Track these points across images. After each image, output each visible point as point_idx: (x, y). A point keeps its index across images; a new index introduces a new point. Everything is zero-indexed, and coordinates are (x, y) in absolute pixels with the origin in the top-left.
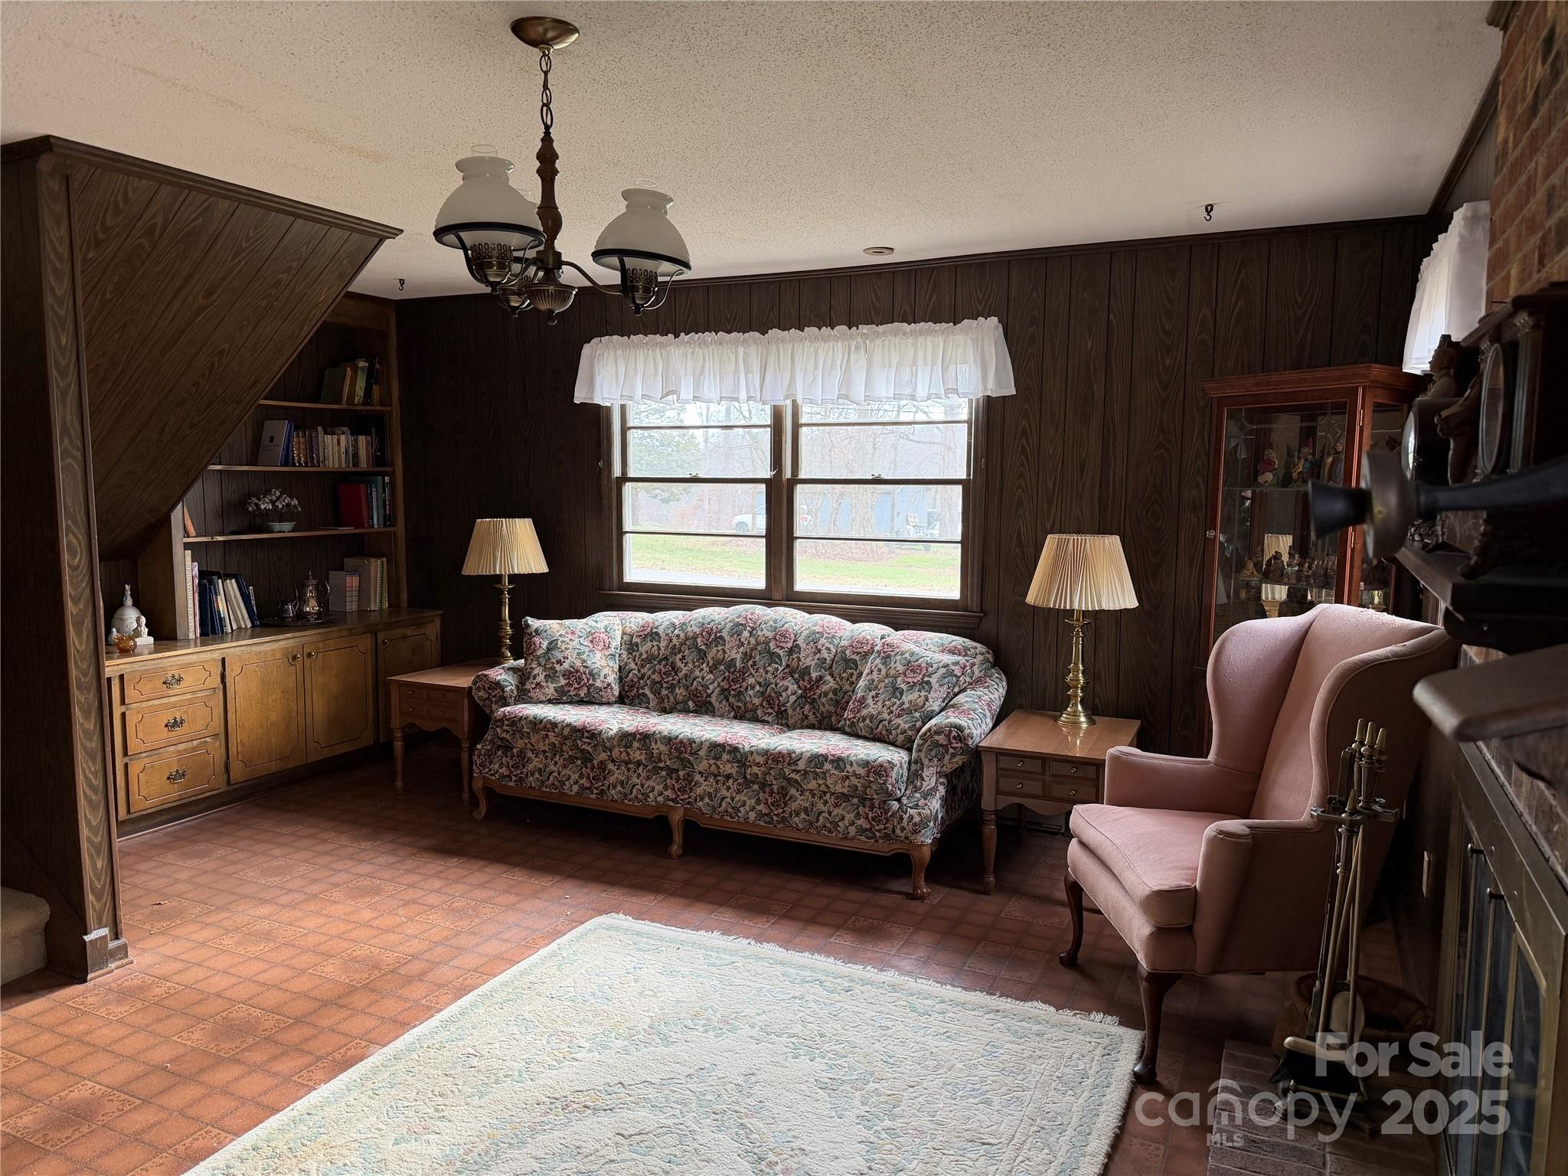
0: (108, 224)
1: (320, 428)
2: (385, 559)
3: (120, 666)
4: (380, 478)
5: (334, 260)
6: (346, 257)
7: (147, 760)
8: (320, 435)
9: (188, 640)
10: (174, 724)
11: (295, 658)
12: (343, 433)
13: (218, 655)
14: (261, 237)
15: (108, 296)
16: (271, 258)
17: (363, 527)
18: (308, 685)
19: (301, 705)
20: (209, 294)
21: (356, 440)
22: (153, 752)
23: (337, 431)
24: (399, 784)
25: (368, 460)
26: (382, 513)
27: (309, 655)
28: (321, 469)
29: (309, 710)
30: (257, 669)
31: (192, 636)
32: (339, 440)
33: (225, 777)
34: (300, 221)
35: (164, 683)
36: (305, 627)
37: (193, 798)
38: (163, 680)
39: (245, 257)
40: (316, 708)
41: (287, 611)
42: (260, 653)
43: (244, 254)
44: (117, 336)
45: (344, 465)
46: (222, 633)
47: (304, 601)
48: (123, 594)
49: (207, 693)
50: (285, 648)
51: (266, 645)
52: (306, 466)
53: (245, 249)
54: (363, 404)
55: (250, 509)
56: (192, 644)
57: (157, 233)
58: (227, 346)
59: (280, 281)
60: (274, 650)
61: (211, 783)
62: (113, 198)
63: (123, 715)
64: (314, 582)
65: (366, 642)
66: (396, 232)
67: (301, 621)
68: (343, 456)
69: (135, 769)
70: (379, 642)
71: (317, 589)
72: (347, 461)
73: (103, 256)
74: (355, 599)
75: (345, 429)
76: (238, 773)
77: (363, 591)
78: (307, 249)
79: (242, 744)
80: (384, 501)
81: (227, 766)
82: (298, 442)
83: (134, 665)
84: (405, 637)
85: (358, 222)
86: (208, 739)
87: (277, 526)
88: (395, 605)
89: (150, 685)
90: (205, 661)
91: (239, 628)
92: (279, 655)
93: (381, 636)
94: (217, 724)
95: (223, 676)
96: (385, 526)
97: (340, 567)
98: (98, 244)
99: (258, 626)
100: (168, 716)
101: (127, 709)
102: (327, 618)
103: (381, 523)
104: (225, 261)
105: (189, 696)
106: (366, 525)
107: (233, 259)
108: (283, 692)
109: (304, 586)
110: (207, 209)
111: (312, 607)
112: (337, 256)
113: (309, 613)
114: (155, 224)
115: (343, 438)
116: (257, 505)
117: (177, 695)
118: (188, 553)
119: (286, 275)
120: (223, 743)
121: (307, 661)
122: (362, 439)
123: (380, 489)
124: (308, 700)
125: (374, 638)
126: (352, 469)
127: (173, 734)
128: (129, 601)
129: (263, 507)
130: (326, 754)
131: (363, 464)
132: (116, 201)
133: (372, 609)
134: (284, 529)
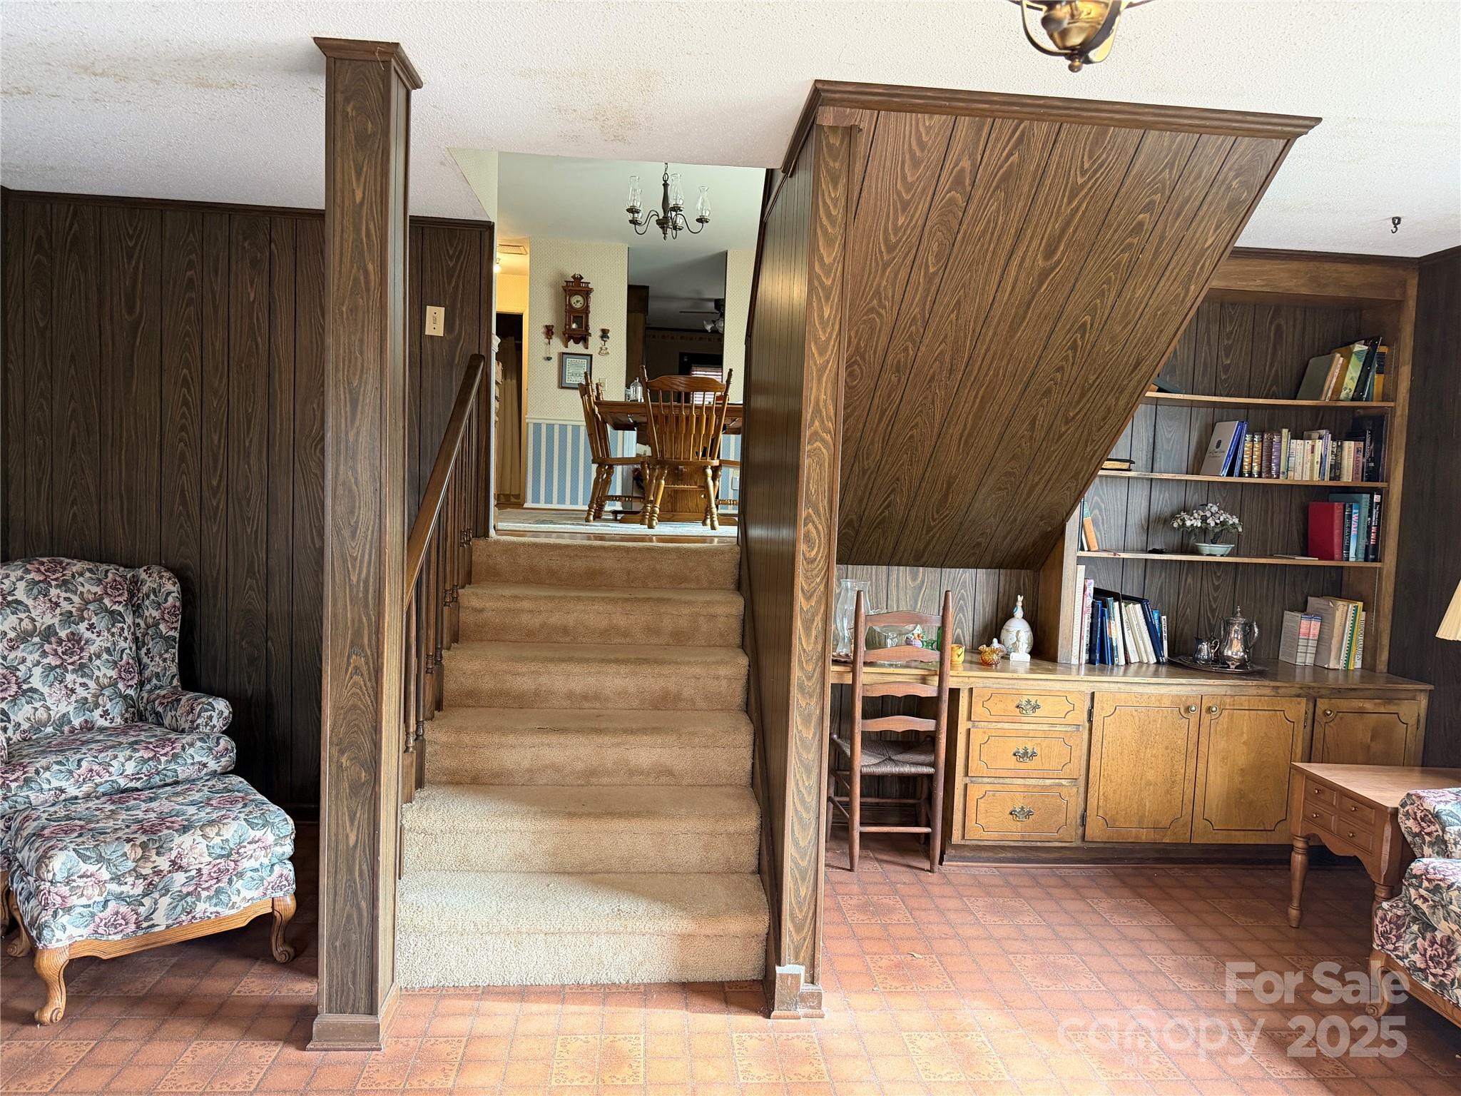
0: (909, 179)
1: (1285, 431)
2: (1360, 604)
3: (972, 679)
4: (1366, 497)
5: (1217, 185)
6: (1236, 176)
7: (988, 787)
8: (1284, 440)
9: (1068, 666)
10: (1025, 755)
11: (1188, 709)
12: (1320, 438)
13: (1087, 689)
14: (1101, 166)
15: (931, 270)
16: (1121, 194)
17: (1332, 559)
18: (1203, 748)
19: (1191, 769)
20: (1049, 254)
21: (1340, 448)
22: (996, 781)
23: (1315, 435)
24: (1294, 913)
25: (1355, 472)
26: (1363, 542)
27: (1209, 710)
28: (1281, 480)
29: (1201, 779)
30: (1135, 714)
31: (1075, 661)
32: (1313, 447)
33: (1080, 831)
34: (1153, 135)
35: (1018, 707)
36: (1222, 675)
37: (1039, 844)
38: (1017, 703)
39: (1085, 197)
40: (1211, 778)
41: (1200, 651)
42: (1142, 694)
43: (1083, 193)
44: (953, 316)
45: (1316, 477)
46: (1113, 664)
47: (1225, 641)
48: (1015, 606)
49: (1068, 729)
50: (1178, 696)
51: (1152, 687)
52: (1260, 476)
53: (1083, 186)
54: (1353, 399)
55: (1175, 525)
56: (1074, 670)
57: (967, 182)
58: (1088, 318)
59: (1141, 224)
60: (1162, 695)
61: (1064, 834)
62: (906, 146)
63: (969, 731)
64: (1241, 620)
65: (1298, 709)
66: (1307, 122)
67: (1218, 666)
68: (1317, 467)
69: (974, 792)
70: (1319, 712)
71: (1244, 630)
72: (1322, 473)
73: (914, 222)
74: (1312, 650)
75: (1323, 432)
76: (1096, 830)
77: (1322, 641)
78: (1170, 172)
79: (1106, 799)
80: (1369, 527)
81: (1083, 818)
82: (1251, 449)
83: (986, 681)
84: (1362, 712)
85: (1239, 117)
86: (1064, 782)
87: (1206, 548)
88: (1369, 666)
89: (1000, 705)
90: (1070, 692)
91: (1141, 662)
92: (1167, 703)
93: (1322, 704)
94: (1078, 767)
95: (1090, 713)
96: (1366, 560)
97: (1303, 609)
98: (905, 206)
99: (1163, 663)
100: (1020, 745)
101: (973, 726)
102: (1252, 669)
103: (1361, 556)
104: (1060, 206)
105: (1046, 727)
106: (1337, 556)
107: (1069, 202)
108: (1167, 748)
109: (1228, 624)
110: (1020, 140)
111: (1235, 650)
112: (1221, 177)
113: (1229, 658)
114: (962, 170)
115: (1319, 443)
116: (1183, 520)
117: (1030, 725)
118: (1082, 568)
119: (1148, 215)
120: (1082, 790)
121: (1206, 718)
122: (1349, 446)
123: (1365, 511)
124: (1201, 766)
125: (1311, 706)
126: (1327, 482)
127: (1022, 766)
128: (1019, 613)
129: (1188, 523)
130: (1220, 839)
131: (1347, 477)
132: (910, 149)
133: (1332, 666)
134: (1216, 552)
